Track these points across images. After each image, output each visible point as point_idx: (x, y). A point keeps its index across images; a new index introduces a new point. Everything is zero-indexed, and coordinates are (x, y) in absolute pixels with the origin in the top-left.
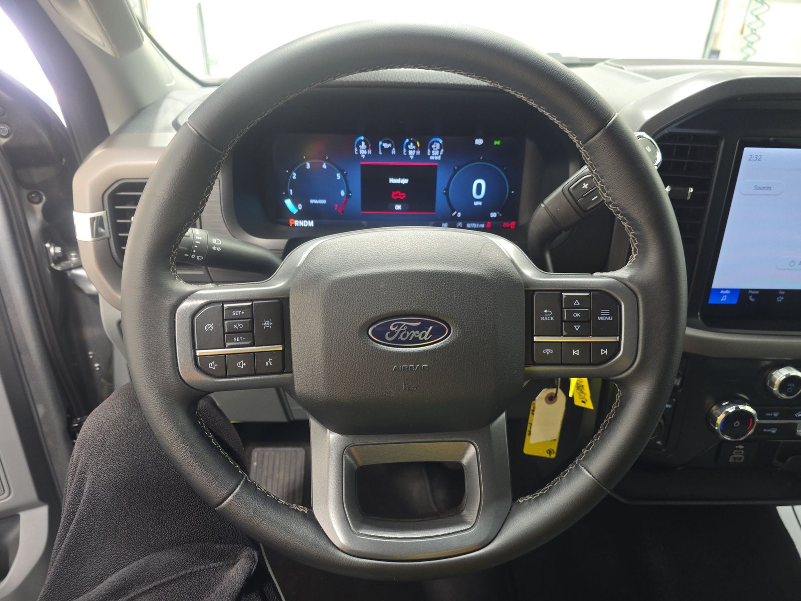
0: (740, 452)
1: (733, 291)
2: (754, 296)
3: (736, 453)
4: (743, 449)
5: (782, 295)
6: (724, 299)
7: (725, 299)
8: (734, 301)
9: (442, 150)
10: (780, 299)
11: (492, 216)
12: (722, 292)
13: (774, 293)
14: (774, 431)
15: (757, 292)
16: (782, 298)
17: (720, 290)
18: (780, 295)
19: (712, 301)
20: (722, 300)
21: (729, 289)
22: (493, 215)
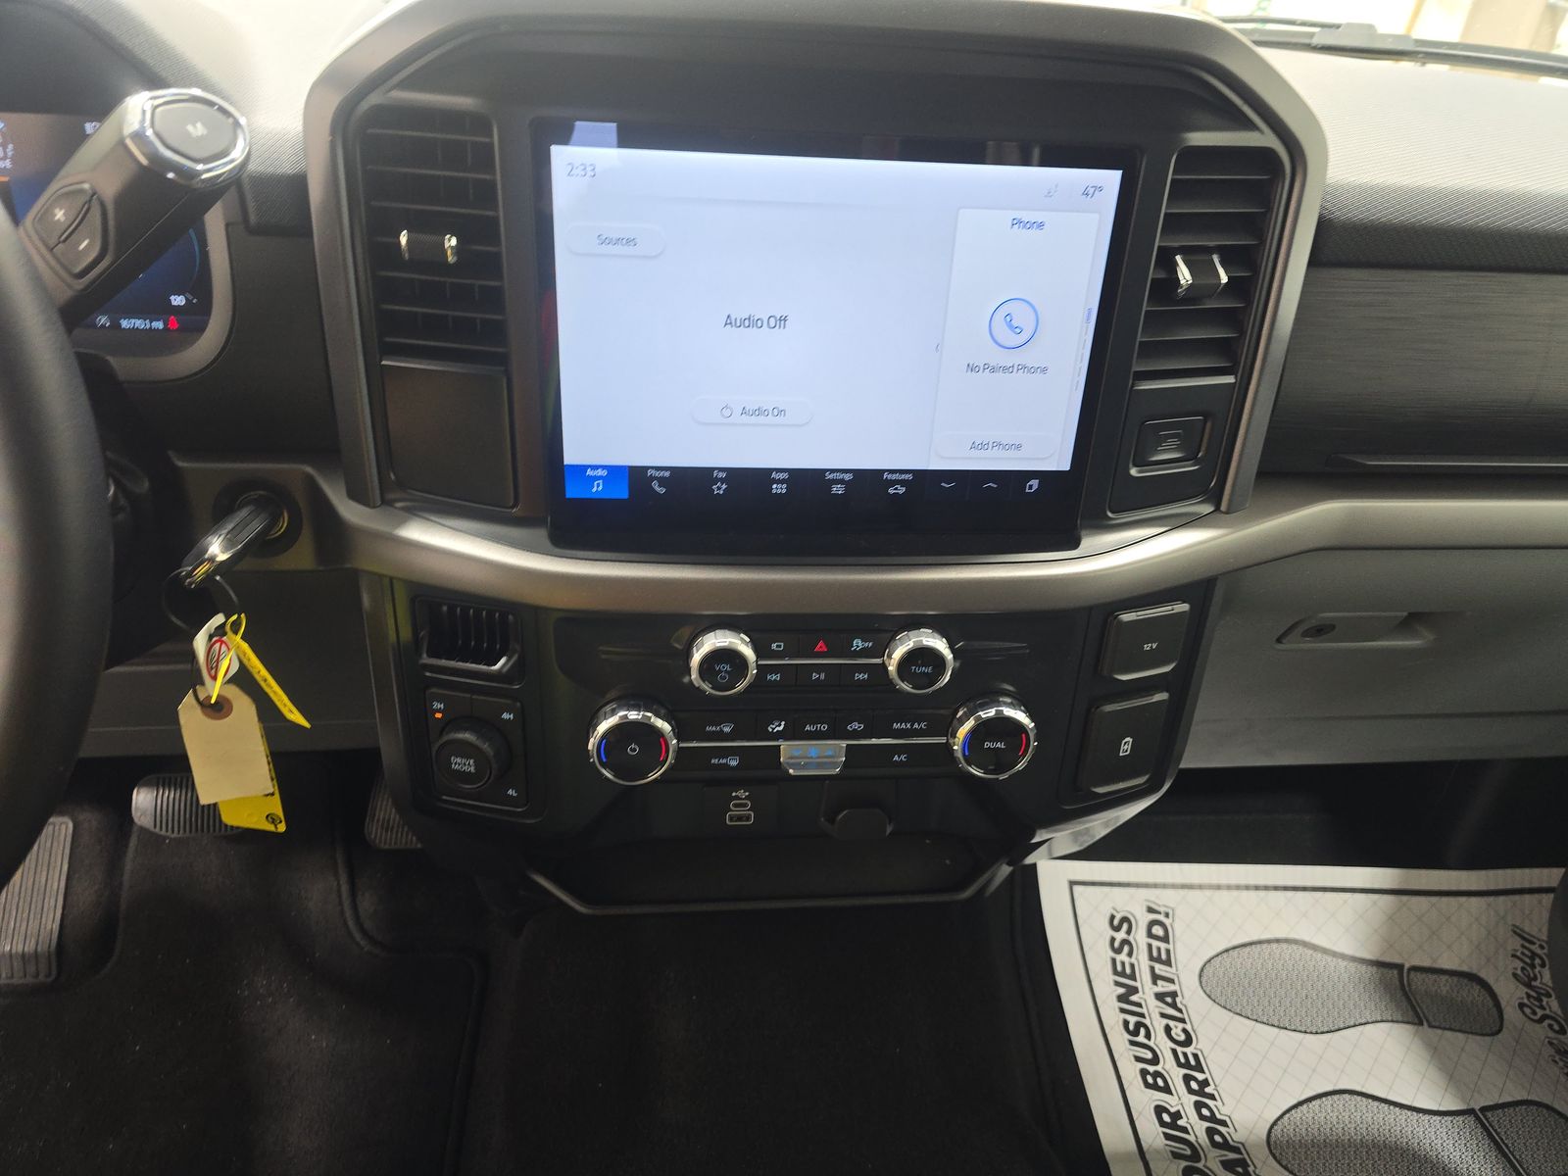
0: (745, 805)
1: (614, 471)
2: (662, 481)
3: (736, 805)
4: (746, 798)
5: (722, 481)
6: (597, 488)
7: (600, 488)
8: (622, 492)
9: (10, 147)
10: (719, 488)
11: (174, 303)
12: (589, 472)
13: (704, 475)
14: (734, 763)
15: (667, 474)
16: (724, 486)
17: (584, 468)
18: (717, 480)
19: (572, 492)
20: (594, 490)
21: (604, 467)
22: (178, 300)
